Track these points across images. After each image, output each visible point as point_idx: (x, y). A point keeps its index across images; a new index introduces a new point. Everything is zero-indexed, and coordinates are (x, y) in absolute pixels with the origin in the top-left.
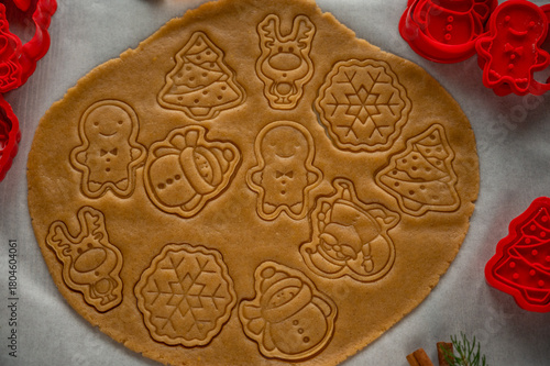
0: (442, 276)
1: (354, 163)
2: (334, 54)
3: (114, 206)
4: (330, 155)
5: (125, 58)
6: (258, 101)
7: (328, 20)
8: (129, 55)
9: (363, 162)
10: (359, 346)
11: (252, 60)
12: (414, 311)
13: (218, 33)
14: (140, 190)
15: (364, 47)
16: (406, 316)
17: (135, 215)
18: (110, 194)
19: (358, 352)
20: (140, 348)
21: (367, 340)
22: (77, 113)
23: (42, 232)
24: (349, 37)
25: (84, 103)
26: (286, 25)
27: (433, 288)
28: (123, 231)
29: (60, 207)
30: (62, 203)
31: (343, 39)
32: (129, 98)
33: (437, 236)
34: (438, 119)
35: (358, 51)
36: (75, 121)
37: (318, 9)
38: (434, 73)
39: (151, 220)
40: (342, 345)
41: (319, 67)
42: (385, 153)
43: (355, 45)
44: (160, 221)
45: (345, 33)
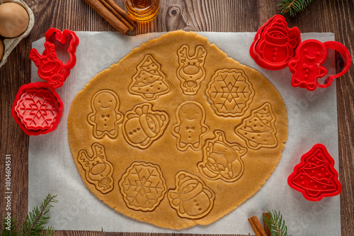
0: (267, 180)
1: (225, 123)
2: (216, 66)
3: (109, 143)
4: (213, 118)
5: (112, 69)
6: (178, 91)
7: (213, 48)
8: (115, 67)
9: (229, 122)
10: (225, 213)
11: (175, 70)
12: (252, 197)
13: (158, 55)
14: (121, 136)
15: (231, 62)
16: (248, 199)
17: (118, 148)
18: (106, 136)
19: (225, 216)
20: (122, 211)
21: (229, 210)
22: (90, 96)
23: (76, 155)
24: (223, 57)
26: (192, 51)
27: (262, 186)
28: (113, 156)
29: (83, 143)
30: (84, 141)
31: (221, 58)
32: (115, 89)
33: (265, 160)
34: (268, 101)
35: (228, 65)
36: (89, 101)
37: (208, 42)
38: (267, 76)
39: (126, 150)
40: (217, 213)
41: (208, 73)
42: (241, 118)
43: (227, 61)
45: (222, 55)
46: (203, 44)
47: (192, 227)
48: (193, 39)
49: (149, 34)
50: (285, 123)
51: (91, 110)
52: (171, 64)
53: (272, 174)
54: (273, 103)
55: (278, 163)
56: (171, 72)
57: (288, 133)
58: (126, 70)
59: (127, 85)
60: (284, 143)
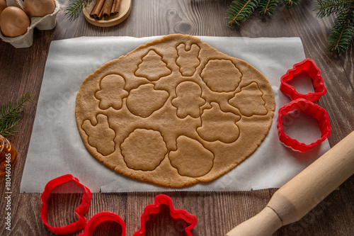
0: (262, 141)
1: (219, 96)
3: (113, 112)
4: (209, 93)
5: (121, 59)
7: (206, 45)
8: (123, 58)
9: (223, 96)
11: (174, 59)
12: (251, 155)
13: (159, 49)
15: (220, 54)
16: (247, 158)
17: (122, 116)
18: (111, 108)
20: (122, 170)
21: (229, 168)
22: (100, 78)
23: (80, 122)
24: (214, 51)
25: (102, 75)
26: (187, 47)
28: (115, 122)
30: (90, 111)
31: (212, 51)
32: (121, 73)
33: (258, 124)
34: (254, 80)
35: (218, 56)
36: (98, 81)
37: (201, 41)
40: (218, 168)
41: (202, 61)
42: (232, 93)
43: (217, 54)
44: (133, 118)
46: (197, 43)
47: (194, 185)
48: (188, 38)
49: (153, 37)
50: (271, 96)
51: (99, 88)
52: (170, 56)
53: (266, 135)
54: (259, 82)
55: (270, 126)
56: (171, 62)
57: (275, 104)
58: (132, 60)
59: (133, 69)
60: (274, 111)
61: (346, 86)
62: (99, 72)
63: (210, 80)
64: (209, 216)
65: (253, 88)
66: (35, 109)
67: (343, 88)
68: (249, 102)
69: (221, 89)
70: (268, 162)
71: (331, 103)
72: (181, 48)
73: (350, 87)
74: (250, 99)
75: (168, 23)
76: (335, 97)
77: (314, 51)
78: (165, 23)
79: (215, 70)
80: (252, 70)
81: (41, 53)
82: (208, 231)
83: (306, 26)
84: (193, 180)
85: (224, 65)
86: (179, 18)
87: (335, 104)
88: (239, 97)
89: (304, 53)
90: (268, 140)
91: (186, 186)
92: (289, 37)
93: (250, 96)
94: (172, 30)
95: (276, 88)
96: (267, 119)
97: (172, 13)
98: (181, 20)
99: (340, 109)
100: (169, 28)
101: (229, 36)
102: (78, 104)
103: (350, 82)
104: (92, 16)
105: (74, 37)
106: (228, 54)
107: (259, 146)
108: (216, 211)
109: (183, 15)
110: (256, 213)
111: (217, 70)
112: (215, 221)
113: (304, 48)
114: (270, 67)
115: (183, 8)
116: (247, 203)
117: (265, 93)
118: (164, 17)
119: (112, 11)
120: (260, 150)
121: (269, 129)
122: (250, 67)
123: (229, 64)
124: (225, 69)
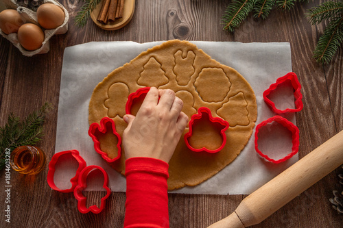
0: (242, 151)
1: (210, 105)
2: (203, 65)
3: (119, 121)
4: (200, 103)
5: (125, 66)
6: (173, 82)
7: (201, 52)
8: (127, 65)
9: (212, 106)
10: (209, 176)
11: (172, 67)
12: (230, 164)
13: (159, 57)
15: (214, 62)
16: (227, 166)
18: (118, 116)
19: (208, 179)
21: (211, 174)
22: (107, 86)
24: (208, 58)
25: (110, 83)
26: (184, 54)
31: (206, 59)
32: (126, 81)
33: (240, 135)
34: (241, 90)
35: (211, 64)
36: (106, 89)
37: (197, 48)
41: (196, 70)
42: (221, 103)
43: (210, 61)
46: (193, 49)
47: (182, 188)
48: (186, 45)
49: (154, 42)
50: (254, 107)
51: (107, 96)
52: (169, 63)
53: (245, 146)
54: (246, 91)
55: (250, 137)
56: (169, 69)
57: (257, 114)
58: (135, 68)
59: (136, 78)
60: (255, 122)
61: (325, 97)
62: (107, 81)
63: (203, 90)
64: (193, 214)
65: (240, 98)
66: (56, 117)
67: (321, 99)
68: (234, 113)
69: (210, 99)
70: (244, 170)
71: (307, 115)
72: (178, 55)
73: (328, 99)
74: (235, 109)
75: (168, 26)
76: (312, 109)
77: (301, 58)
78: (165, 26)
79: (207, 79)
80: (240, 80)
81: (57, 59)
82: (191, 226)
83: (297, 29)
84: (182, 184)
85: (216, 73)
86: (179, 20)
87: (310, 116)
88: (226, 107)
89: (291, 61)
90: (247, 149)
91: (176, 189)
92: (280, 41)
93: (236, 106)
94: (171, 35)
95: (260, 98)
96: (248, 130)
97: (172, 14)
98: (180, 22)
99: (314, 121)
100: (168, 32)
101: (223, 41)
102: (91, 112)
103: (329, 92)
104: (99, 21)
105: (85, 42)
106: (221, 61)
107: (238, 155)
108: (198, 210)
109: (182, 16)
110: (229, 213)
111: (209, 79)
112: (197, 218)
113: (292, 55)
114: (257, 76)
115: (183, 8)
116: (223, 204)
117: (250, 103)
118: (165, 18)
119: (117, 17)
120: (239, 159)
121: (249, 139)
122: (239, 76)
123: (220, 73)
124: (216, 78)
